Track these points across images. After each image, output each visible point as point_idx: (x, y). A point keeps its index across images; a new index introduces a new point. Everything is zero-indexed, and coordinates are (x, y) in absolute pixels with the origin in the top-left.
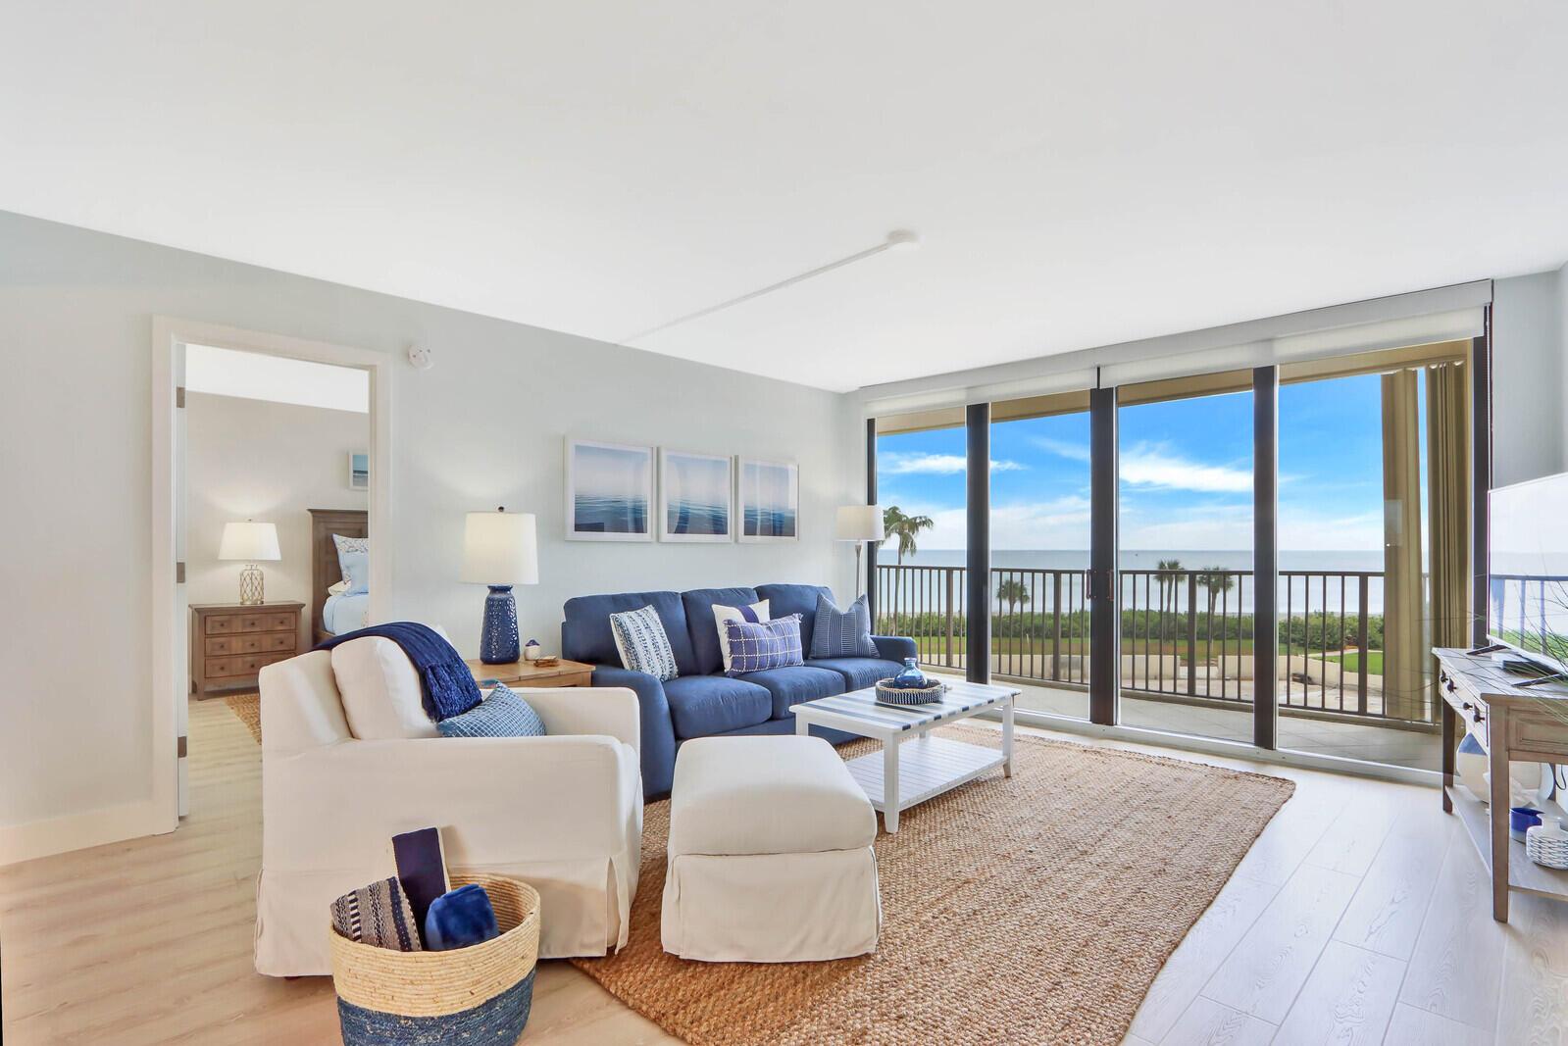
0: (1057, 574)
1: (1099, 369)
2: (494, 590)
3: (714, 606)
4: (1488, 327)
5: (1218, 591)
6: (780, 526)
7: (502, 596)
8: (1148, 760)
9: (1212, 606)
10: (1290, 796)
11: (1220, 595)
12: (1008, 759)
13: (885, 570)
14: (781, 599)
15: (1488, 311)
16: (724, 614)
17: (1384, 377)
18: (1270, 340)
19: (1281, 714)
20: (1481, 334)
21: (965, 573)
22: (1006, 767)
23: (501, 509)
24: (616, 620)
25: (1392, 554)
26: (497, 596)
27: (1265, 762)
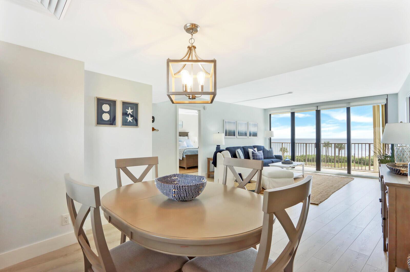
0: (306, 144)
1: (317, 106)
2: (218, 146)
3: (249, 149)
4: (387, 102)
5: (340, 150)
6: (255, 135)
7: (219, 147)
8: (328, 176)
9: (339, 154)
10: (353, 180)
11: (341, 151)
12: (303, 174)
13: (273, 143)
14: (259, 148)
15: (387, 99)
16: (250, 151)
17: (373, 106)
18: (349, 103)
19: (352, 171)
20: (386, 103)
21: (290, 144)
22: (303, 176)
23: (219, 133)
24: (237, 151)
25: (375, 139)
26: (218, 147)
27: (349, 176)
